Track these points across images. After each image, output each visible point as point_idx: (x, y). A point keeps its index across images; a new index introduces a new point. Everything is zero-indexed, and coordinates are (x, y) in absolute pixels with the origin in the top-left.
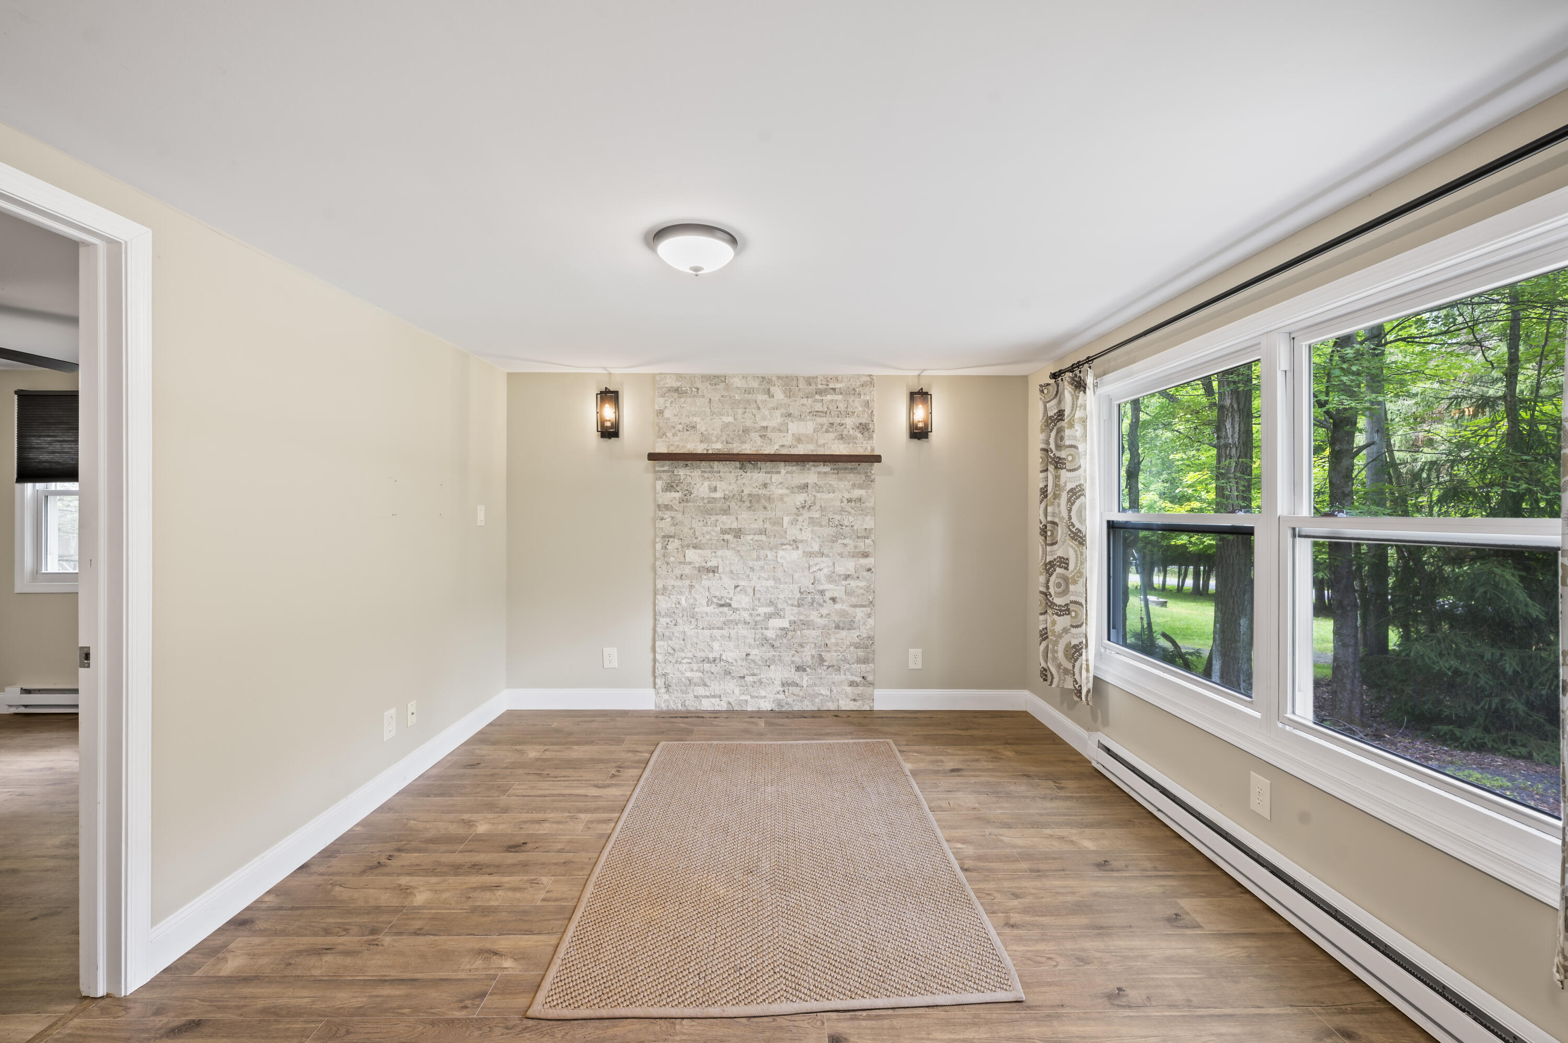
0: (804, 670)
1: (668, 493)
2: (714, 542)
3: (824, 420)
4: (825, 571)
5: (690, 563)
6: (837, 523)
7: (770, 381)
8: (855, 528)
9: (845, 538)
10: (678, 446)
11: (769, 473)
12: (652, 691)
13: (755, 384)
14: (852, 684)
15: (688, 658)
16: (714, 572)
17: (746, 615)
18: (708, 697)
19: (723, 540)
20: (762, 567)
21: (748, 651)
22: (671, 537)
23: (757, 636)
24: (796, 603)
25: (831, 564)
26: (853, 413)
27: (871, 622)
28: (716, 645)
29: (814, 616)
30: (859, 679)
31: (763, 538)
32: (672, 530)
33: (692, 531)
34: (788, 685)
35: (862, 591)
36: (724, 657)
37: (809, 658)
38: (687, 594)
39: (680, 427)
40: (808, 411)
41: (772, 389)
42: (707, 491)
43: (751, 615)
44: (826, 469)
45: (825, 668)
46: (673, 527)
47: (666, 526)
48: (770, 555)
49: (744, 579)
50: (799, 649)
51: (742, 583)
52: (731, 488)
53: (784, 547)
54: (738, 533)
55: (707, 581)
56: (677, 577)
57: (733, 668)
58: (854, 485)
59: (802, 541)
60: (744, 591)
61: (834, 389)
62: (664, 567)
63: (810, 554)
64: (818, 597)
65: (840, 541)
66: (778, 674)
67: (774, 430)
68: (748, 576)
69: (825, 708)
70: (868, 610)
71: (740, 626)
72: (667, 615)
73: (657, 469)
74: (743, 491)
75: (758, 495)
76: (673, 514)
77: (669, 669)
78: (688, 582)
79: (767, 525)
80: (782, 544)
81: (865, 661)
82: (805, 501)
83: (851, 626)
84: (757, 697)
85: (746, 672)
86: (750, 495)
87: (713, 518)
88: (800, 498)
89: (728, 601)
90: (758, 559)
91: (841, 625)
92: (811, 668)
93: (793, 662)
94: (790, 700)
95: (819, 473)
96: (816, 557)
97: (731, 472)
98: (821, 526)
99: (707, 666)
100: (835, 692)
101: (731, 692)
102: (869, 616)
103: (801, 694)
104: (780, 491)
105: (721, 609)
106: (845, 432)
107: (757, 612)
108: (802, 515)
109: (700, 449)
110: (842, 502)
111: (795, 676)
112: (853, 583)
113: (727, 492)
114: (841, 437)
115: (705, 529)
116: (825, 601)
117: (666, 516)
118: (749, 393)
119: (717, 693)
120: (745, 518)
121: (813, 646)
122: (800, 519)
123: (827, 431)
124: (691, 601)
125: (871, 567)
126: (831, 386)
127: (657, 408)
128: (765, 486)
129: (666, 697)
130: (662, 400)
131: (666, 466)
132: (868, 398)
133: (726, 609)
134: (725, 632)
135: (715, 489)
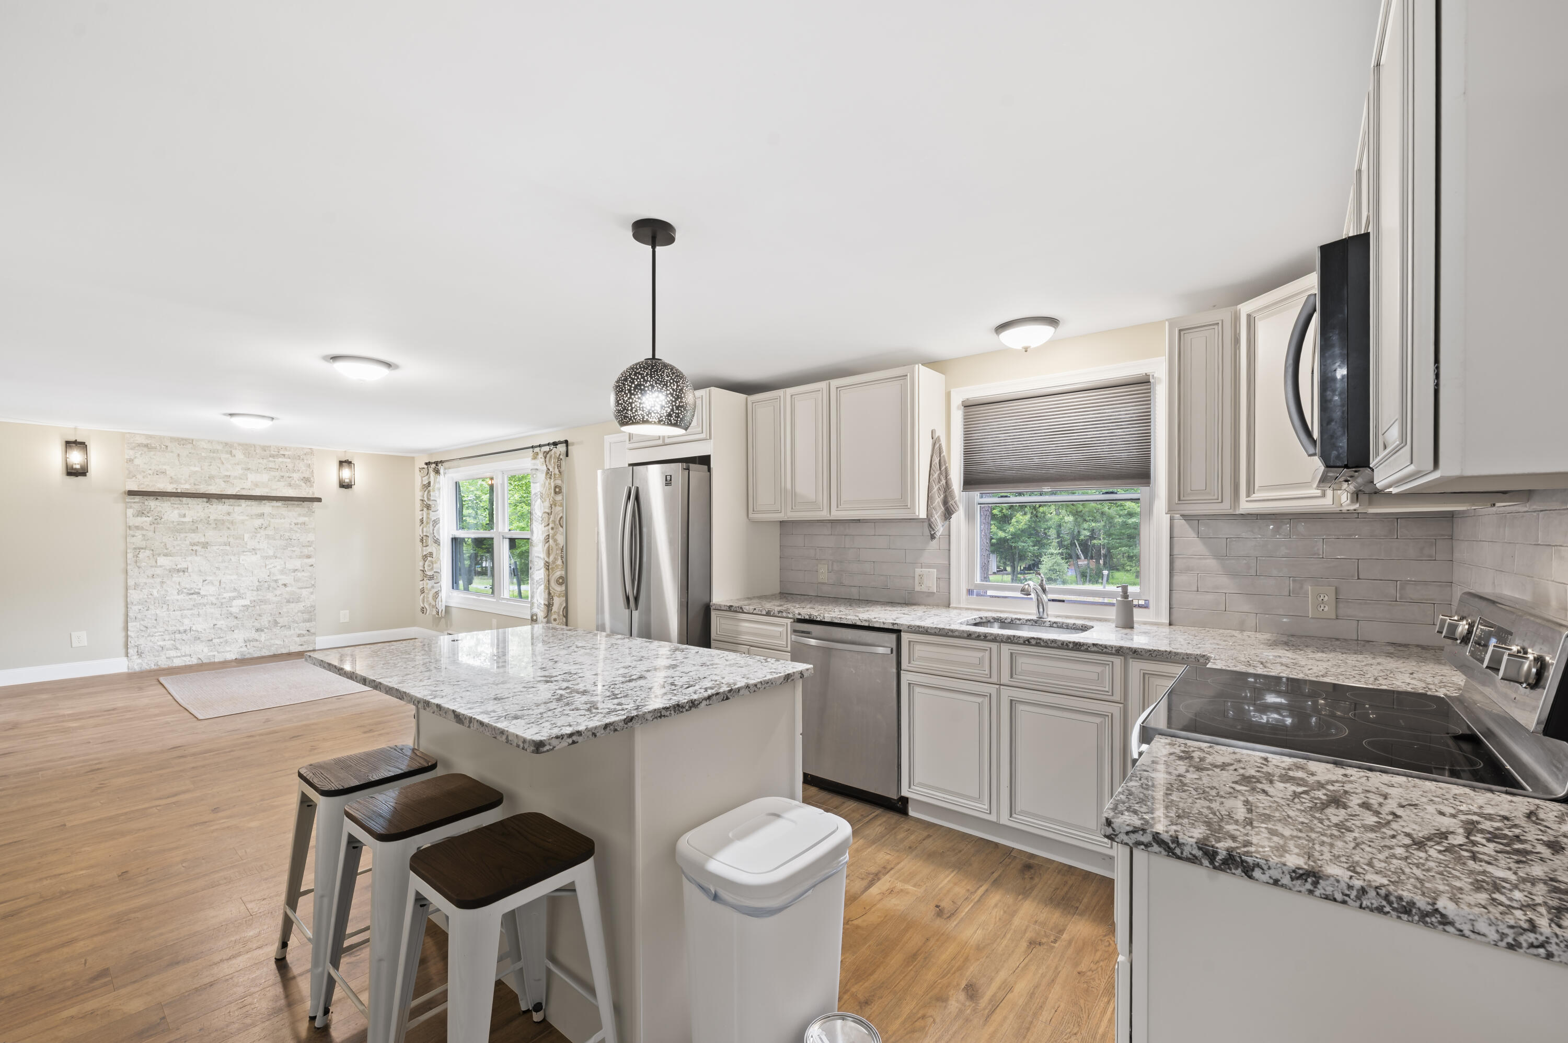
0: (262, 631)
1: (139, 518)
2: (184, 551)
3: (277, 474)
4: (279, 567)
5: (161, 566)
6: (287, 537)
7: (231, 446)
8: (301, 541)
9: (293, 547)
10: (148, 485)
11: (232, 506)
12: (125, 659)
13: (220, 447)
14: (299, 636)
15: (160, 632)
16: (184, 571)
17: (213, 599)
18: (179, 657)
19: (192, 550)
20: (227, 567)
21: (215, 622)
22: (142, 549)
23: (223, 612)
24: (255, 588)
25: (283, 563)
26: (299, 471)
27: (313, 597)
28: (186, 621)
29: (270, 596)
30: (305, 632)
31: (228, 548)
32: (143, 544)
33: (163, 544)
34: (250, 641)
35: (306, 579)
36: (194, 628)
37: (266, 623)
38: (159, 588)
39: (150, 472)
40: (263, 467)
41: (234, 451)
42: (177, 516)
43: (218, 599)
44: (279, 504)
45: (279, 628)
46: (144, 542)
47: (138, 540)
48: (234, 559)
49: (211, 576)
50: (258, 618)
51: (209, 578)
52: (199, 515)
53: (245, 553)
54: (205, 545)
55: (176, 578)
56: (148, 576)
57: (202, 635)
58: (300, 515)
59: (259, 549)
60: (212, 583)
61: (284, 455)
62: (136, 570)
63: (267, 558)
64: (273, 584)
65: (289, 549)
66: (240, 636)
67: (235, 478)
68: (215, 573)
69: (279, 653)
70: (311, 590)
71: (207, 606)
72: (139, 603)
73: (127, 500)
74: (209, 517)
75: (223, 520)
76: (144, 532)
77: (142, 641)
78: (159, 580)
79: (231, 540)
80: (244, 552)
81: (309, 620)
82: (262, 525)
83: (298, 600)
84: (223, 652)
85: (213, 636)
86: (215, 520)
87: (183, 535)
88: (258, 522)
89: (197, 591)
90: (223, 561)
91: (291, 600)
92: (268, 629)
93: (253, 626)
94: (251, 651)
95: (273, 506)
96: (271, 559)
97: (198, 504)
98: (275, 540)
99: (178, 636)
100: (287, 642)
101: (201, 651)
102: (312, 593)
103: (260, 646)
104: (241, 518)
105: (190, 597)
106: (293, 482)
107: (223, 597)
108: (259, 533)
109: (170, 488)
110: (291, 524)
111: (256, 635)
112: (299, 574)
113: (195, 518)
114: (290, 485)
115: (176, 543)
116: (278, 587)
117: (136, 534)
118: (214, 452)
119: (188, 653)
120: (211, 535)
121: (269, 615)
122: (259, 535)
123: (279, 481)
124: (163, 592)
125: (313, 563)
126: (282, 452)
127: (127, 457)
128: (229, 514)
129: (140, 661)
130: (131, 452)
131: (137, 499)
132: (310, 462)
133: (195, 596)
134: (195, 611)
135: (184, 516)
